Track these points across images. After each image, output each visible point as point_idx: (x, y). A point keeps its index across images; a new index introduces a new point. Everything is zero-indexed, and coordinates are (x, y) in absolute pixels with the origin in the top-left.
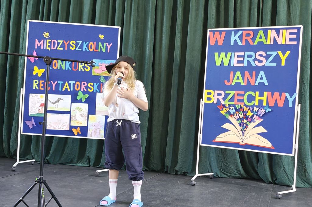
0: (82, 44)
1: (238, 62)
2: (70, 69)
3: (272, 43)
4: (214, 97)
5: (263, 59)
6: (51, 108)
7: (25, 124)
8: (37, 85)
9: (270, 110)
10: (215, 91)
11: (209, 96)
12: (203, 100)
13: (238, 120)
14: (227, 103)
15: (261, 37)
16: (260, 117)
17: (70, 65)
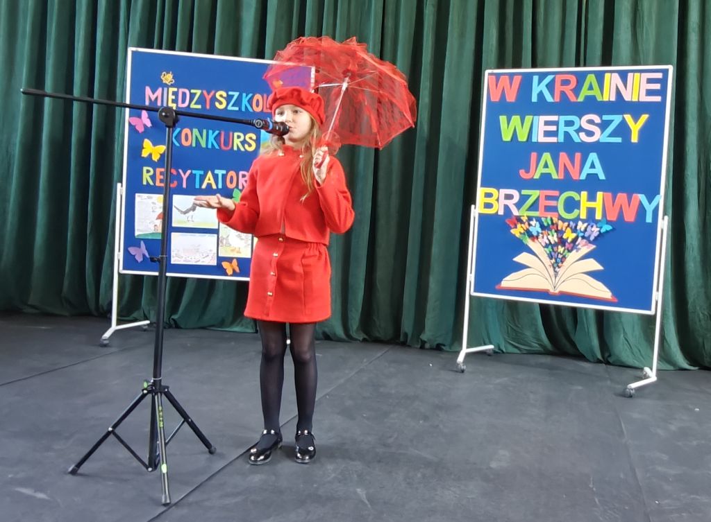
0: (240, 98)
1: (547, 134)
2: (217, 147)
3: (613, 99)
4: (498, 202)
5: (596, 130)
6: (179, 222)
7: (126, 252)
8: (150, 177)
9: (609, 228)
10: (501, 190)
11: (488, 200)
12: (475, 208)
13: (547, 246)
14: (524, 213)
15: (591, 88)
16: (590, 242)
17: (217, 138)
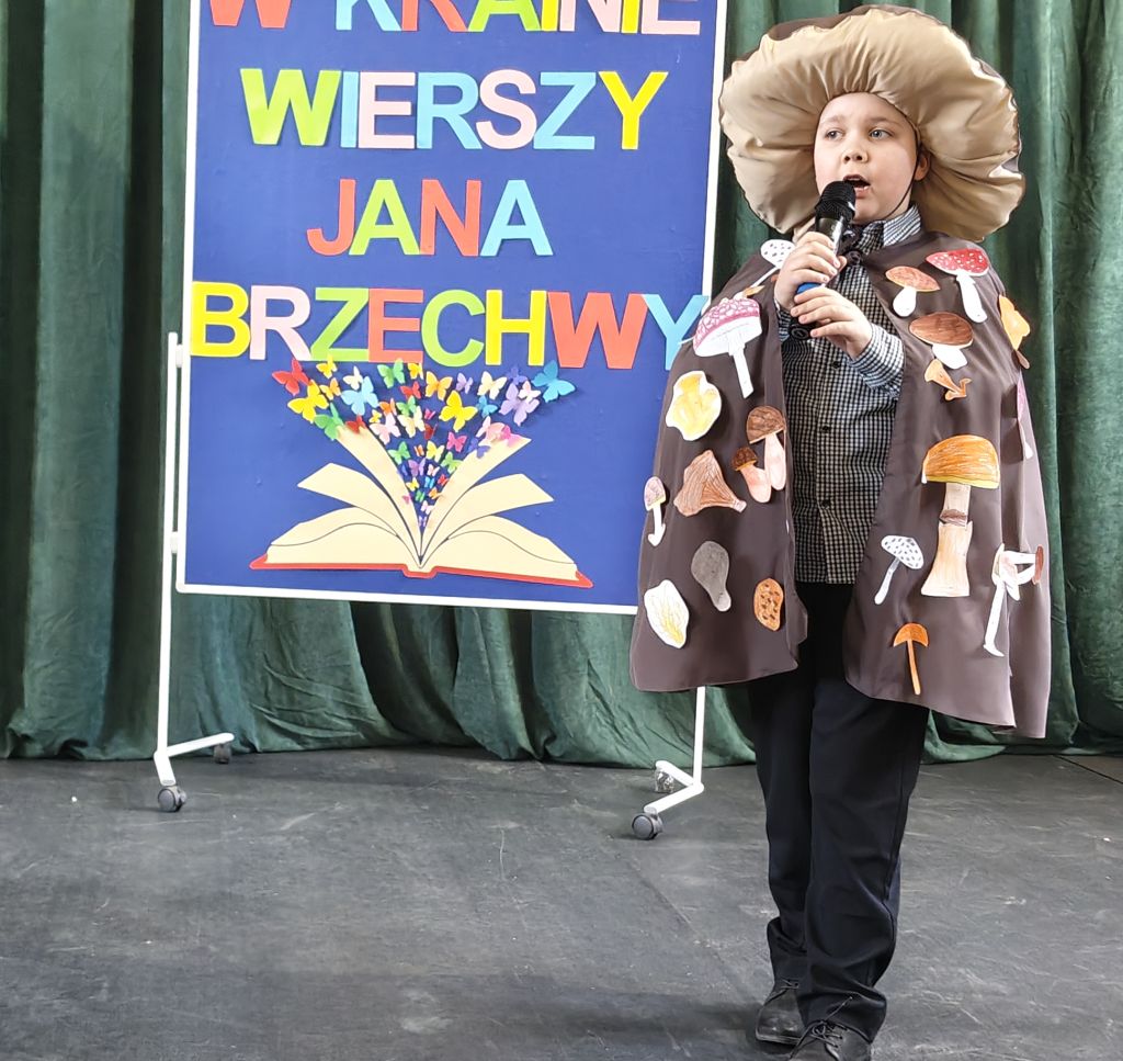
1: (384, 124)
3: (569, 25)
4: (249, 324)
5: (524, 114)
9: (566, 388)
10: (253, 288)
11: (219, 318)
13: (393, 444)
